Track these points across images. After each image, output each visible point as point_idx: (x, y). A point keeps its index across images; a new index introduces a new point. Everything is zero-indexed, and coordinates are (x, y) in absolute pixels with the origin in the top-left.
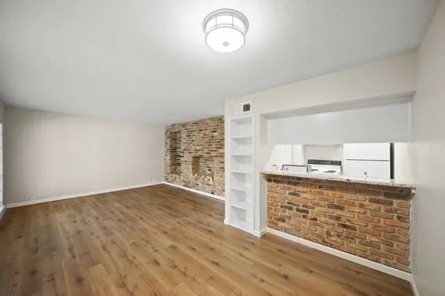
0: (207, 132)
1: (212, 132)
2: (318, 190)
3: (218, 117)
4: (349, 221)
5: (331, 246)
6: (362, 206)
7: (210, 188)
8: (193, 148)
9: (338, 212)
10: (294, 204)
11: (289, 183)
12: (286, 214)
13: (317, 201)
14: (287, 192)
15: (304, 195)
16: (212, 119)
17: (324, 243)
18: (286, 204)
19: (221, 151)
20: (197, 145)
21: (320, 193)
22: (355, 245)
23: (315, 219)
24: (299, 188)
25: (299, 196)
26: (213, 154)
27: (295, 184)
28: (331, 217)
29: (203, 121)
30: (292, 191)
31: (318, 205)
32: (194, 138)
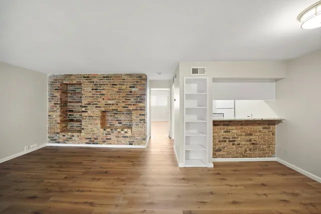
0: (124, 87)
1: (130, 87)
2: (240, 127)
3: (138, 74)
4: (255, 140)
5: (247, 157)
6: (260, 131)
7: (128, 140)
8: (103, 102)
9: (251, 137)
10: (227, 138)
11: (224, 125)
12: (222, 146)
13: (240, 133)
14: (222, 131)
15: (233, 131)
16: (130, 75)
17: (244, 156)
18: (222, 139)
19: (141, 105)
20: (109, 99)
21: (242, 128)
22: (257, 152)
23: (239, 144)
24: (230, 127)
25: (230, 132)
26: (131, 108)
27: (228, 125)
28: (247, 141)
29: (118, 76)
30: (225, 130)
31: (241, 135)
32: (103, 92)
